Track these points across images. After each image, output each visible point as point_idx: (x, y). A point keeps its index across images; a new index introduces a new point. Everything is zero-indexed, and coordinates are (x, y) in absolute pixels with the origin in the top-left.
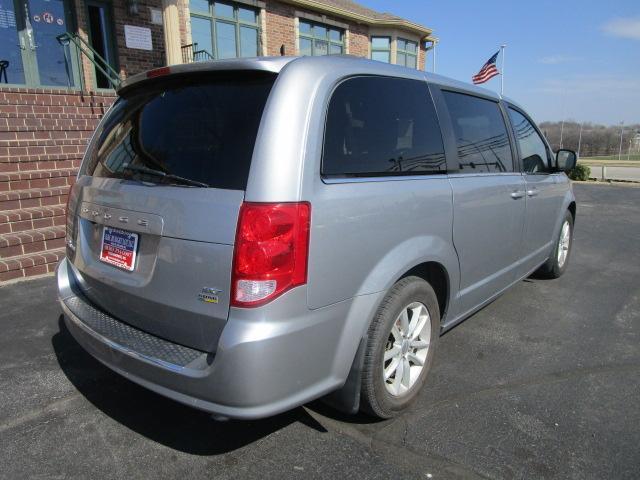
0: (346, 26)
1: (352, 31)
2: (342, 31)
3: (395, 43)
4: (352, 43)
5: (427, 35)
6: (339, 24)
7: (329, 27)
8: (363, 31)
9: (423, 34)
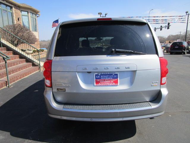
0: (12, 6)
1: (14, 8)
2: (11, 8)
3: (30, 14)
4: (15, 12)
5: (38, 12)
6: (10, 5)
7: (7, 5)
8: (19, 8)
9: (37, 12)
